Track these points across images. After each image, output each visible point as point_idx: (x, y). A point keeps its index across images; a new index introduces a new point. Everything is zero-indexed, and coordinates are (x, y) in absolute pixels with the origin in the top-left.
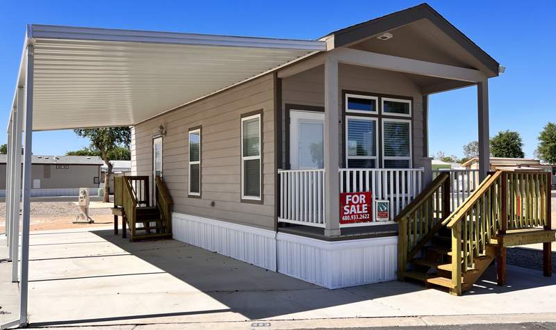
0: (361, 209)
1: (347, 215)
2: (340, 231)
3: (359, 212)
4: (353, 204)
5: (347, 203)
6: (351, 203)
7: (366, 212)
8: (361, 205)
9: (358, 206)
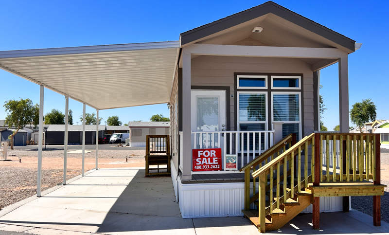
0: (212, 161)
1: (199, 165)
2: (191, 177)
3: (210, 163)
4: (205, 157)
5: (199, 156)
6: (202, 157)
7: (217, 163)
8: (212, 158)
9: (209, 159)
